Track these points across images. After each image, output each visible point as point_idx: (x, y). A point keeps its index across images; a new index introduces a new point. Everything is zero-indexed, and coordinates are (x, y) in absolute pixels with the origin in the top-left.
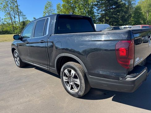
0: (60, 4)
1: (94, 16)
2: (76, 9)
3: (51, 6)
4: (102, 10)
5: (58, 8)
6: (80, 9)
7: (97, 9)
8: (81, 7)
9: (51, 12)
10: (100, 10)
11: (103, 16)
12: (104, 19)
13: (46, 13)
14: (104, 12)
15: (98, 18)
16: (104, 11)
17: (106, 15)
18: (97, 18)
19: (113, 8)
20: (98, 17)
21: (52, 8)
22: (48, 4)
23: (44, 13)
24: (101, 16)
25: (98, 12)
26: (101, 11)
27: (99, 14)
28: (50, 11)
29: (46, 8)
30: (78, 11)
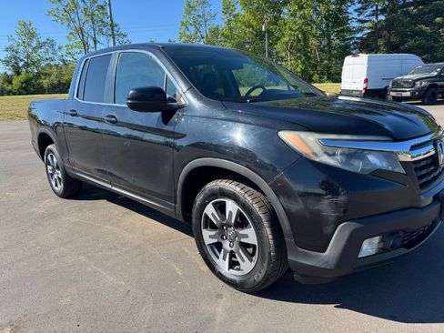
1: (349, 30)
4: (377, 9)
7: (361, 5)
10: (370, 11)
11: (381, 28)
12: (380, 42)
15: (361, 38)
16: (383, 11)
17: (389, 25)
18: (357, 38)
20: (359, 35)
24: (370, 31)
25: (361, 17)
26: (375, 14)
27: (366, 25)
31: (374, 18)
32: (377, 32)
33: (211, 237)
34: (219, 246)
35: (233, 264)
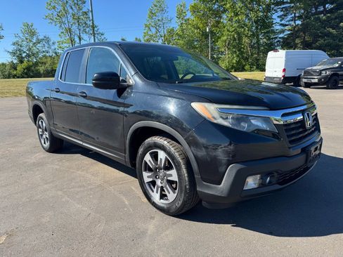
0: (184, 6)
1: (273, 32)
2: (224, 16)
3: (163, 10)
4: (295, 16)
5: (180, 14)
6: (237, 15)
7: (282, 13)
8: (239, 9)
9: (163, 24)
10: (289, 17)
11: (298, 31)
12: (298, 41)
13: (151, 28)
14: (299, 22)
15: (283, 38)
16: (300, 17)
17: (305, 28)
18: (280, 38)
19: (325, 12)
20: (281, 35)
21: (166, 15)
22: (156, 6)
23: (147, 28)
24: (289, 32)
25: (283, 22)
26: (294, 19)
27: (287, 28)
28: (160, 23)
29: (152, 14)
30: (231, 20)
31: (292, 23)
32: (295, 33)
33: (148, 177)
34: (153, 183)
35: (163, 196)
